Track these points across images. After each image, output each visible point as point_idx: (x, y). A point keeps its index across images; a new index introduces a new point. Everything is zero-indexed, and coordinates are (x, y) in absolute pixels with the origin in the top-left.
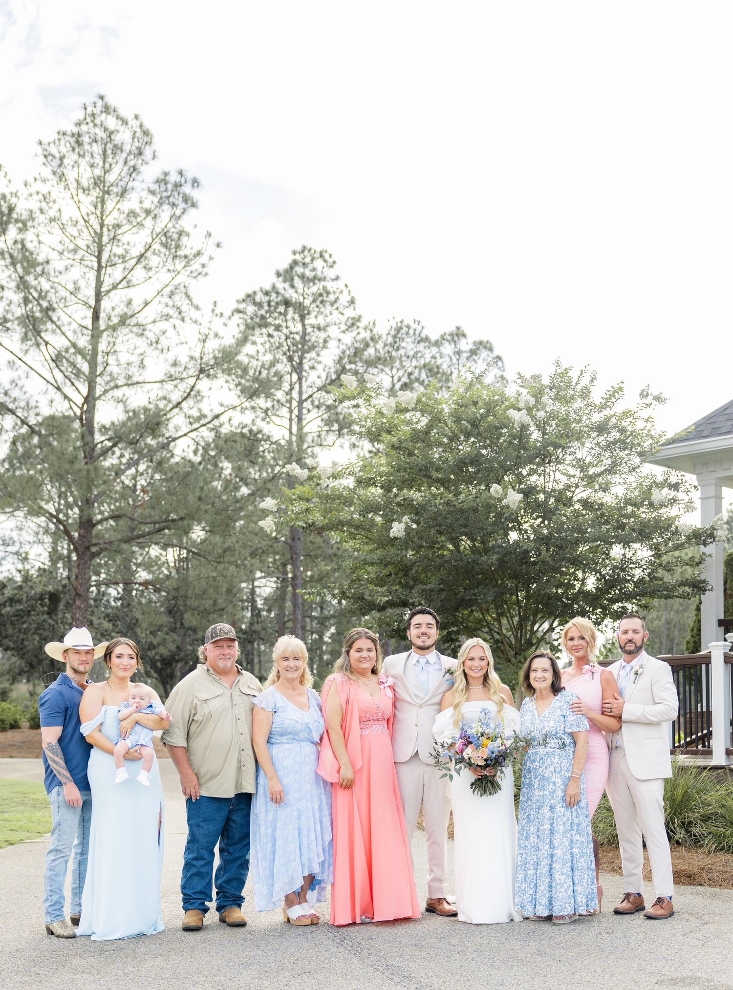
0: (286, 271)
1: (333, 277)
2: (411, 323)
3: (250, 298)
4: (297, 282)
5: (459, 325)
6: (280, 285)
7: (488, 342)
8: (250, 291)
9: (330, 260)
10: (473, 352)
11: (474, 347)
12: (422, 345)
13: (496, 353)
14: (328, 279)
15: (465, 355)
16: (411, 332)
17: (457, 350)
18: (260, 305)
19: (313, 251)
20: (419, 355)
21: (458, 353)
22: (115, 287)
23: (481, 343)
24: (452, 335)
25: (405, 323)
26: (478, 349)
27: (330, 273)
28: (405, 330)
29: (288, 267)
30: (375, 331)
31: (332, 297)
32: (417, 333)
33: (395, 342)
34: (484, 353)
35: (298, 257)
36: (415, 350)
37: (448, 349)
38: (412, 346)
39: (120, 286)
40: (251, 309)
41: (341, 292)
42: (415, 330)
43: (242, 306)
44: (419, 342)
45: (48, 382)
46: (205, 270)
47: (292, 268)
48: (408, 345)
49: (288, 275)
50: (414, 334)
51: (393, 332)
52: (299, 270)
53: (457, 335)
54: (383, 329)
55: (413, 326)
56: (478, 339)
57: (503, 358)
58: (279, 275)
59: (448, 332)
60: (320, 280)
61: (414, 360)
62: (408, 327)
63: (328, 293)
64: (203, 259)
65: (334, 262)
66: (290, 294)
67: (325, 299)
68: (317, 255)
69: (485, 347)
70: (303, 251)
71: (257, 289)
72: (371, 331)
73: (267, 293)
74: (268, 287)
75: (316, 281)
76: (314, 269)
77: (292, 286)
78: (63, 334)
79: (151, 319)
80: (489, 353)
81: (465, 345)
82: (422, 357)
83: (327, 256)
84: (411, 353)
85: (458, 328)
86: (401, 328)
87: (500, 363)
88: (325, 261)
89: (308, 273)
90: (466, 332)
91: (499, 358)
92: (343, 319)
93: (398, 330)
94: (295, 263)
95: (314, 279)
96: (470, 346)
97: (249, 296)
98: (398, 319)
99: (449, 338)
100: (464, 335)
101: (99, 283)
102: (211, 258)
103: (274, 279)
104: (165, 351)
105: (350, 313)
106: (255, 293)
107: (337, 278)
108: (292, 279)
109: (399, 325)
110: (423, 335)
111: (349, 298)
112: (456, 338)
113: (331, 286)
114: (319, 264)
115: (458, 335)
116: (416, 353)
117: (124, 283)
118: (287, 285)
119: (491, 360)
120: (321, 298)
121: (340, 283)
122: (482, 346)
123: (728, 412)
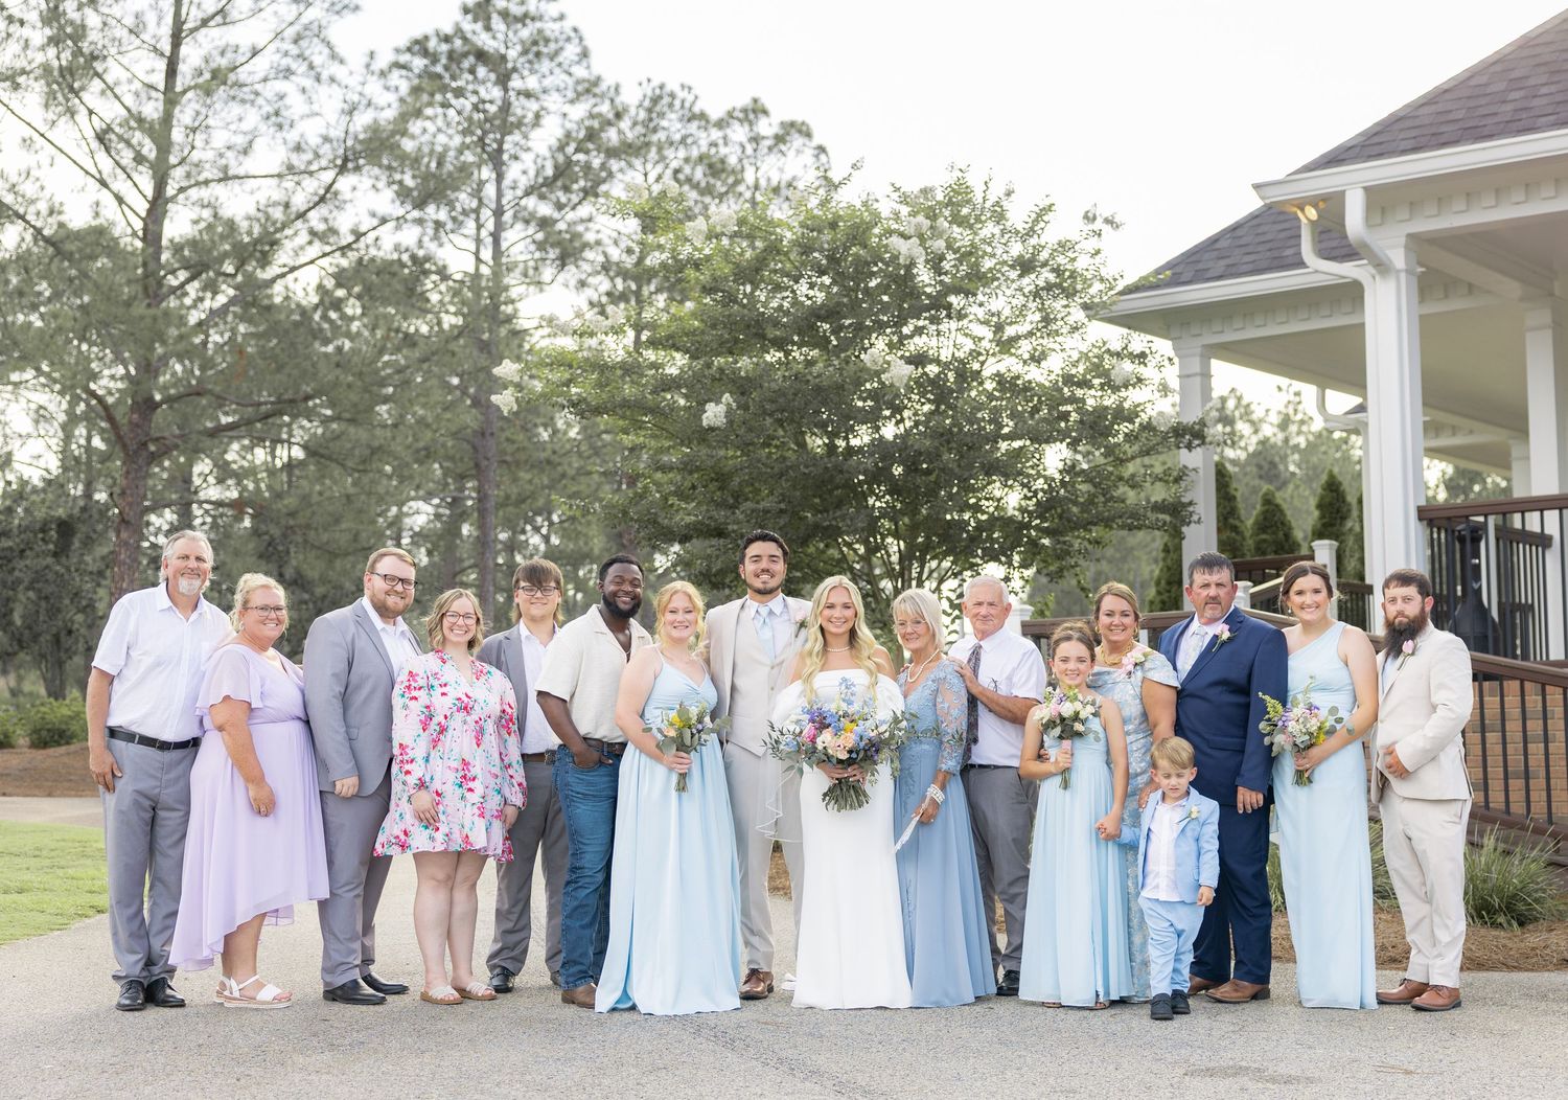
0: (479, 5)
1: (555, 14)
2: (677, 89)
3: (419, 46)
4: (498, 24)
5: (756, 96)
6: (468, 26)
7: (803, 123)
8: (419, 35)
10: (780, 139)
11: (781, 132)
12: (695, 124)
13: (816, 141)
14: (546, 18)
15: (766, 143)
16: (677, 103)
17: (753, 135)
18: (434, 58)
20: (689, 141)
21: (756, 140)
22: (205, 23)
23: (792, 124)
24: (745, 111)
25: (668, 89)
26: (788, 134)
27: (550, 9)
28: (666, 100)
30: (618, 100)
31: (552, 47)
32: (687, 105)
33: (651, 120)
34: (797, 141)
36: (683, 132)
37: (738, 133)
38: (679, 126)
39: (212, 23)
40: (419, 63)
41: (567, 39)
42: (683, 102)
43: (405, 58)
44: (689, 120)
45: (87, 173)
48: (672, 125)
49: (480, 11)
50: (682, 107)
51: (647, 104)
52: (499, 3)
53: (754, 111)
54: (631, 97)
55: (681, 94)
56: (788, 118)
57: (826, 150)
58: (466, 10)
59: (738, 106)
60: (533, 19)
61: (681, 147)
62: (672, 96)
63: (546, 40)
66: (484, 40)
67: (542, 49)
69: (800, 132)
71: (430, 31)
72: (612, 101)
73: (447, 39)
74: (448, 29)
75: (528, 21)
76: (523, 2)
77: (488, 28)
78: (116, 97)
79: (262, 76)
80: (806, 140)
81: (767, 127)
82: (694, 143)
84: (677, 137)
85: (755, 101)
86: (661, 97)
87: (823, 157)
89: (515, 9)
90: (769, 106)
91: (821, 149)
92: (571, 81)
93: (655, 100)
95: (523, 19)
96: (775, 129)
97: (417, 42)
98: (656, 83)
99: (741, 115)
100: (765, 112)
101: (178, 18)
103: (458, 16)
104: (286, 127)
105: (581, 72)
106: (426, 38)
107: (562, 17)
108: (489, 18)
109: (658, 91)
110: (696, 109)
111: (578, 50)
112: (751, 116)
113: (551, 28)
115: (756, 110)
116: (683, 141)
117: (218, 19)
118: (479, 26)
119: (809, 153)
120: (535, 49)
121: (567, 25)
122: (794, 129)
123: (1217, 246)
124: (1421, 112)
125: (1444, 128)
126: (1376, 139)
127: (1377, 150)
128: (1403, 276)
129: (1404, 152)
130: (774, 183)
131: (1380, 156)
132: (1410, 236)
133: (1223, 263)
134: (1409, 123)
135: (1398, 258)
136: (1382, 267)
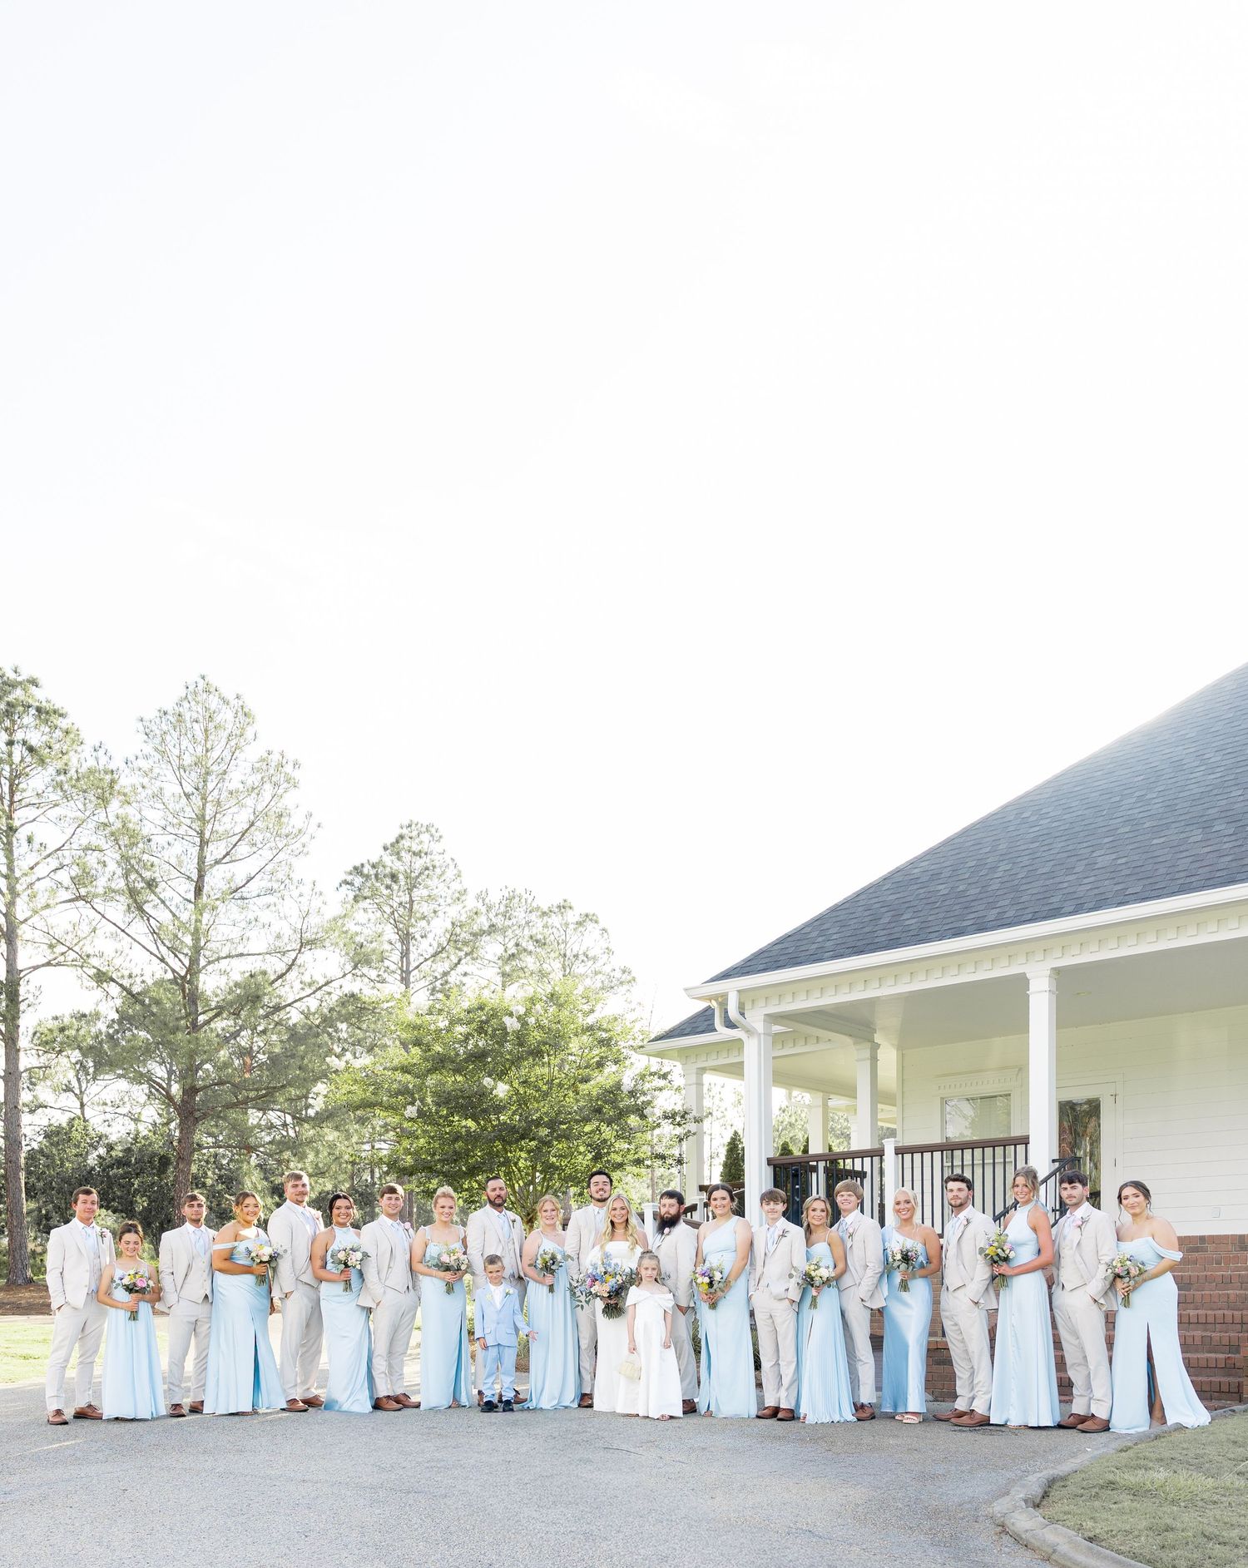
0: (392, 845)
1: (440, 851)
2: (523, 893)
3: (358, 870)
4: (406, 857)
5: (566, 898)
6: (388, 859)
7: (594, 915)
8: (358, 864)
9: (437, 835)
10: (580, 924)
11: (581, 920)
12: (534, 914)
13: (602, 924)
14: (434, 853)
15: (572, 927)
16: (523, 901)
17: (564, 922)
18: (367, 877)
19: (419, 825)
21: (567, 925)
22: (217, 862)
23: (587, 916)
24: (559, 907)
25: (517, 893)
26: (584, 921)
27: (436, 847)
28: (517, 900)
29: (394, 841)
30: (487, 901)
31: (438, 871)
32: (529, 902)
33: (507, 912)
34: (590, 925)
35: (405, 831)
36: (527, 919)
37: (555, 920)
38: (524, 915)
39: (224, 861)
40: (358, 881)
41: (448, 866)
42: (527, 900)
43: (349, 878)
44: (530, 912)
45: (151, 953)
46: (305, 850)
47: (397, 842)
48: (520, 915)
49: (394, 848)
50: (526, 903)
51: (504, 902)
52: (406, 843)
53: (564, 908)
54: (495, 897)
55: (525, 896)
56: (584, 912)
57: (608, 931)
58: (385, 849)
59: (555, 905)
60: (426, 854)
62: (520, 896)
63: (434, 867)
64: (305, 839)
65: (441, 837)
66: (398, 866)
67: (431, 873)
68: (424, 829)
69: (591, 920)
70: (410, 826)
71: (365, 861)
72: (484, 899)
73: (374, 866)
74: (375, 860)
75: (423, 855)
76: (421, 842)
77: (399, 859)
78: (168, 907)
79: (255, 894)
80: (595, 925)
81: (572, 917)
83: (433, 830)
84: (523, 922)
85: (565, 901)
86: (513, 897)
87: (605, 934)
88: (432, 835)
89: (415, 848)
90: (572, 905)
91: (605, 930)
92: (450, 892)
93: (510, 899)
94: (402, 837)
95: (418, 854)
96: (577, 918)
97: (356, 868)
98: (510, 889)
99: (556, 910)
100: (571, 908)
101: (201, 859)
102: (313, 838)
103: (382, 852)
104: (267, 926)
105: (456, 886)
106: (362, 865)
107: (444, 852)
108: (398, 853)
109: (512, 894)
110: (534, 905)
111: (455, 872)
112: (563, 910)
113: (438, 860)
114: (425, 837)
115: (563, 907)
116: (528, 923)
117: (227, 859)
118: (394, 858)
119: (597, 932)
120: (427, 872)
121: (447, 857)
122: (588, 918)
123: (707, 1013)
124: (776, 947)
125: (782, 958)
126: (749, 964)
127: (747, 969)
128: (762, 1036)
129: (760, 971)
130: (575, 952)
131: (748, 973)
132: (765, 1015)
133: (706, 1023)
134: (766, 955)
135: (759, 1026)
136: (749, 1032)
